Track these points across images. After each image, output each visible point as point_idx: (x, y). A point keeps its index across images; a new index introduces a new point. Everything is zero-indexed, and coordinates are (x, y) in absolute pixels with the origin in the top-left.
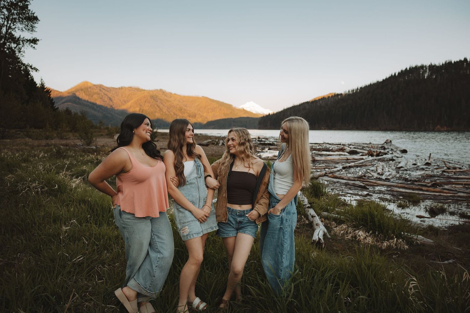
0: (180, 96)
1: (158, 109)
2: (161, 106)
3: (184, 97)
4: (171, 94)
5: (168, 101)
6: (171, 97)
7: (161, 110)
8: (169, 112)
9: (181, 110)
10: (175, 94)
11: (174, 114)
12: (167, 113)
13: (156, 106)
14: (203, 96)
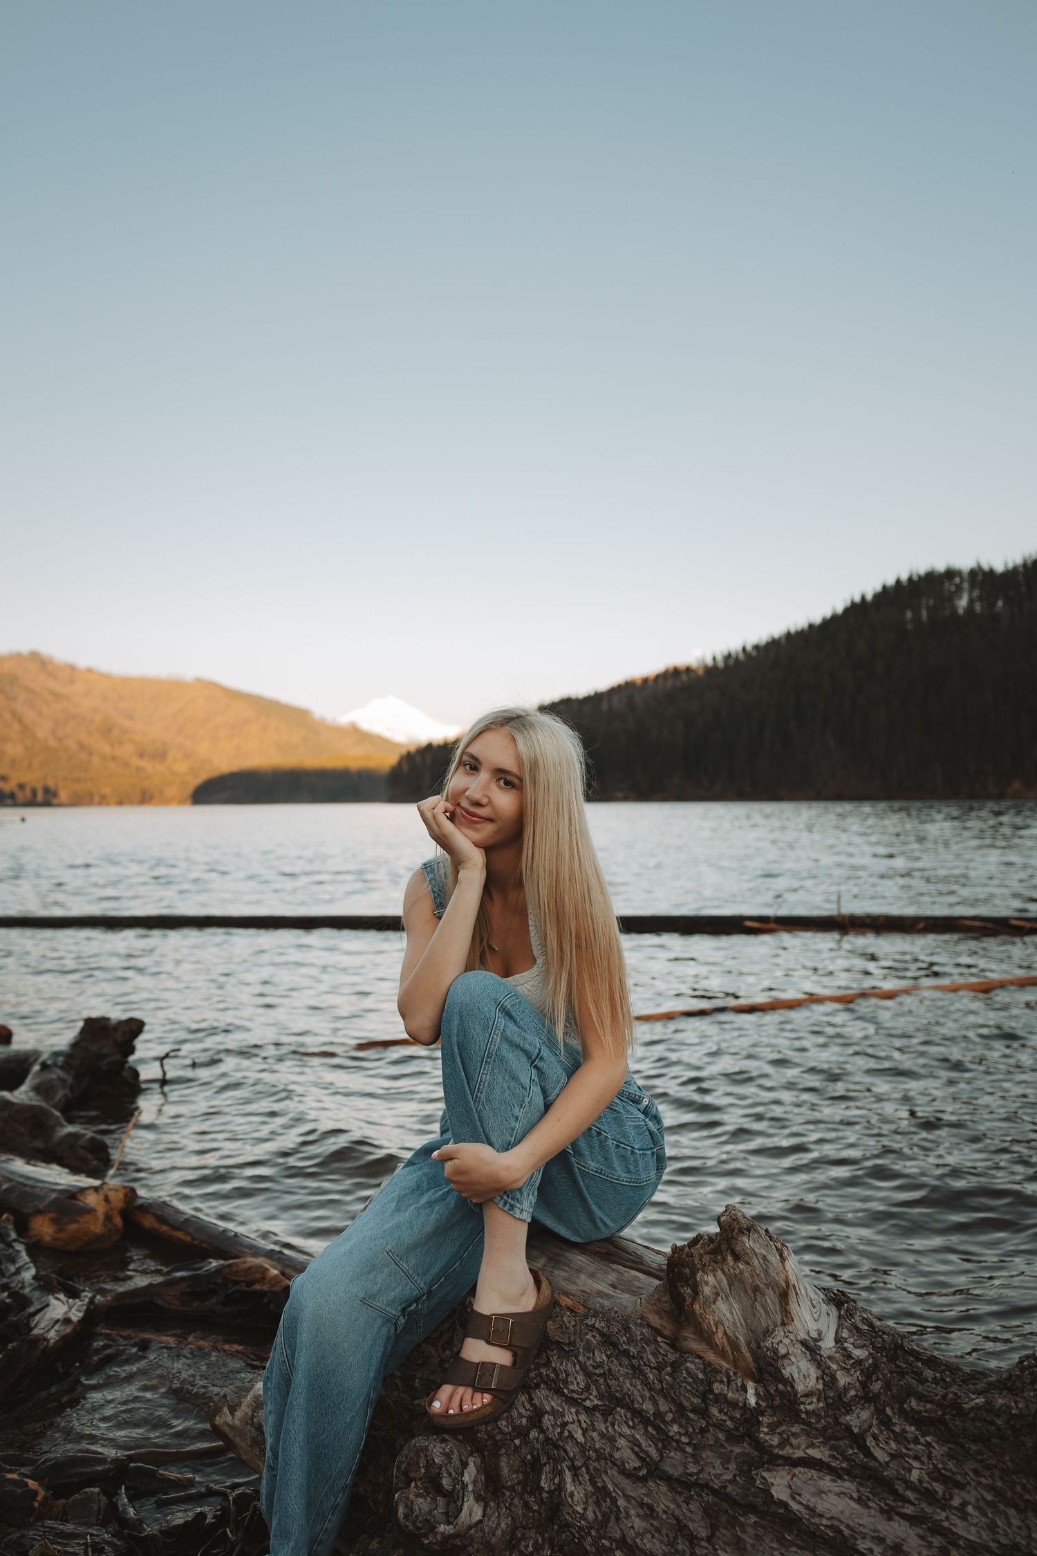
0: (107, 677)
1: (16, 726)
2: (29, 715)
3: (126, 681)
4: (73, 668)
5: (57, 696)
6: (72, 681)
7: (26, 730)
8: (59, 740)
9: (107, 730)
10: (89, 670)
11: (82, 746)
12: (52, 743)
13: (8, 716)
14: (199, 680)
